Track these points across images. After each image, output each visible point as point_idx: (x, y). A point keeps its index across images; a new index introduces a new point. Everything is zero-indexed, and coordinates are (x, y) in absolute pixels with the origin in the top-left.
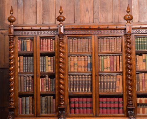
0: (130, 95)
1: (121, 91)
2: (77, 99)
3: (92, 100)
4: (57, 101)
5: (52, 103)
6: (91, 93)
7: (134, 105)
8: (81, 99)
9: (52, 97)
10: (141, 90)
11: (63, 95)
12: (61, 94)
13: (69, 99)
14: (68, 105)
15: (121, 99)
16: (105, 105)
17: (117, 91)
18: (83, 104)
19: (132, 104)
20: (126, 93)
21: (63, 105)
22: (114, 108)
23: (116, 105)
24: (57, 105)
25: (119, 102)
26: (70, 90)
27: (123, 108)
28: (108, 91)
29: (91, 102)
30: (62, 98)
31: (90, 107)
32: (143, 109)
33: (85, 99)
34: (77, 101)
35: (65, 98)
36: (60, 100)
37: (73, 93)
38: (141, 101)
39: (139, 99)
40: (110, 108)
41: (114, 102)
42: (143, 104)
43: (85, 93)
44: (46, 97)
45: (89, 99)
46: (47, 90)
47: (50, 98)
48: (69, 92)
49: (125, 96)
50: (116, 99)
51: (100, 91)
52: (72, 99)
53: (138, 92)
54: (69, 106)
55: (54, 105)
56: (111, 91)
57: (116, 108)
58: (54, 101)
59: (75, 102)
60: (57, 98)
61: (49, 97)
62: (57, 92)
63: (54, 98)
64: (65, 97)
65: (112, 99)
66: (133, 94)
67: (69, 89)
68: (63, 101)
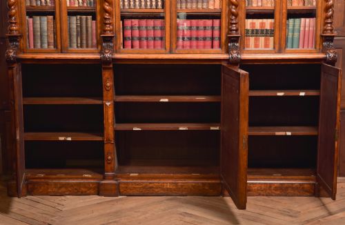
0: (233, 14)
1: (217, 6)
2: (136, 22)
3: (165, 22)
4: (99, 25)
5: (90, 29)
6: (162, 11)
7: (239, 31)
8: (144, 22)
9: (90, 17)
10: (254, 5)
11: (110, 13)
12: (106, 11)
13: (121, 22)
14: (119, 31)
15: (217, 22)
17: (211, 7)
18: (147, 30)
19: (237, 30)
20: (227, 9)
21: (110, 31)
22: (205, 39)
23: (209, 33)
24: (99, 31)
25: (213, 28)
26: (124, 5)
27: (220, 39)
28: (194, 6)
29: (163, 28)
30: (109, 19)
31: (160, 36)
32: (255, 39)
33: (151, 22)
34: (137, 25)
35: (114, 19)
36: (104, 23)
37: (129, 10)
38: (253, 24)
39: (249, 21)
40: (197, 39)
41: (205, 27)
42: (257, 30)
43: (151, 11)
44: (78, 17)
45: (158, 22)
46: (81, 4)
47: (87, 19)
48: (122, 7)
49: (224, 16)
50: (209, 22)
51: (179, 6)
52: (128, 22)
53: (250, 7)
54: (122, 34)
55: (94, 32)
56: (200, 6)
57: (208, 39)
58: (94, 25)
59: (132, 28)
60: (99, 18)
61: (84, 17)
62: (98, 8)
63: (94, 18)
64: (114, 17)
65: (201, 22)
66: (240, 13)
67: (121, 3)
68: (110, 24)
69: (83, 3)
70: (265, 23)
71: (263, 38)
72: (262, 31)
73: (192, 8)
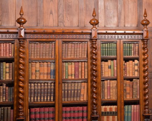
0: (94, 104)
1: (85, 99)
2: (38, 109)
3: (55, 109)
4: (15, 112)
5: (9, 115)
6: (53, 102)
7: (98, 114)
8: (42, 109)
9: (9, 108)
10: (106, 98)
11: (22, 105)
12: (20, 104)
13: (29, 110)
14: (28, 116)
15: (85, 108)
16: (68, 115)
17: (82, 100)
18: (44, 114)
19: (96, 113)
20: (91, 101)
21: (22, 116)
22: (78, 118)
23: (81, 115)
24: (15, 116)
25: (83, 111)
26: (31, 100)
27: (87, 117)
28: (72, 99)
29: (54, 112)
30: (22, 109)
31: (52, 117)
32: (107, 117)
33: (47, 109)
34: (38, 111)
35: (25, 108)
36: (18, 111)
37: (34, 103)
38: (105, 109)
39: (104, 107)
40: (74, 118)
41: (78, 111)
42: (108, 112)
43: (47, 103)
44: (2, 108)
45: (51, 109)
46: (4, 100)
47: (7, 109)
48: (29, 101)
49: (89, 104)
50: (81, 108)
51: (63, 100)
52: (33, 110)
53: (103, 99)
54: (29, 117)
55: (12, 116)
56: (75, 99)
57: (80, 118)
58: (12, 112)
59: (35, 113)
60: (15, 108)
61: (6, 108)
62: (15, 102)
63: (12, 108)
64: (25, 107)
65: (76, 108)
66: (98, 103)
67: (29, 99)
68: (22, 112)
69: (6, 99)
70: (112, 108)
71: (111, 116)
72: (111, 112)
73: (71, 100)
